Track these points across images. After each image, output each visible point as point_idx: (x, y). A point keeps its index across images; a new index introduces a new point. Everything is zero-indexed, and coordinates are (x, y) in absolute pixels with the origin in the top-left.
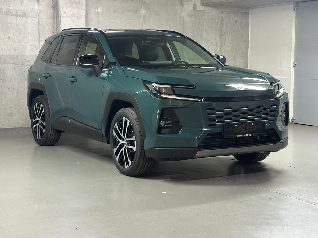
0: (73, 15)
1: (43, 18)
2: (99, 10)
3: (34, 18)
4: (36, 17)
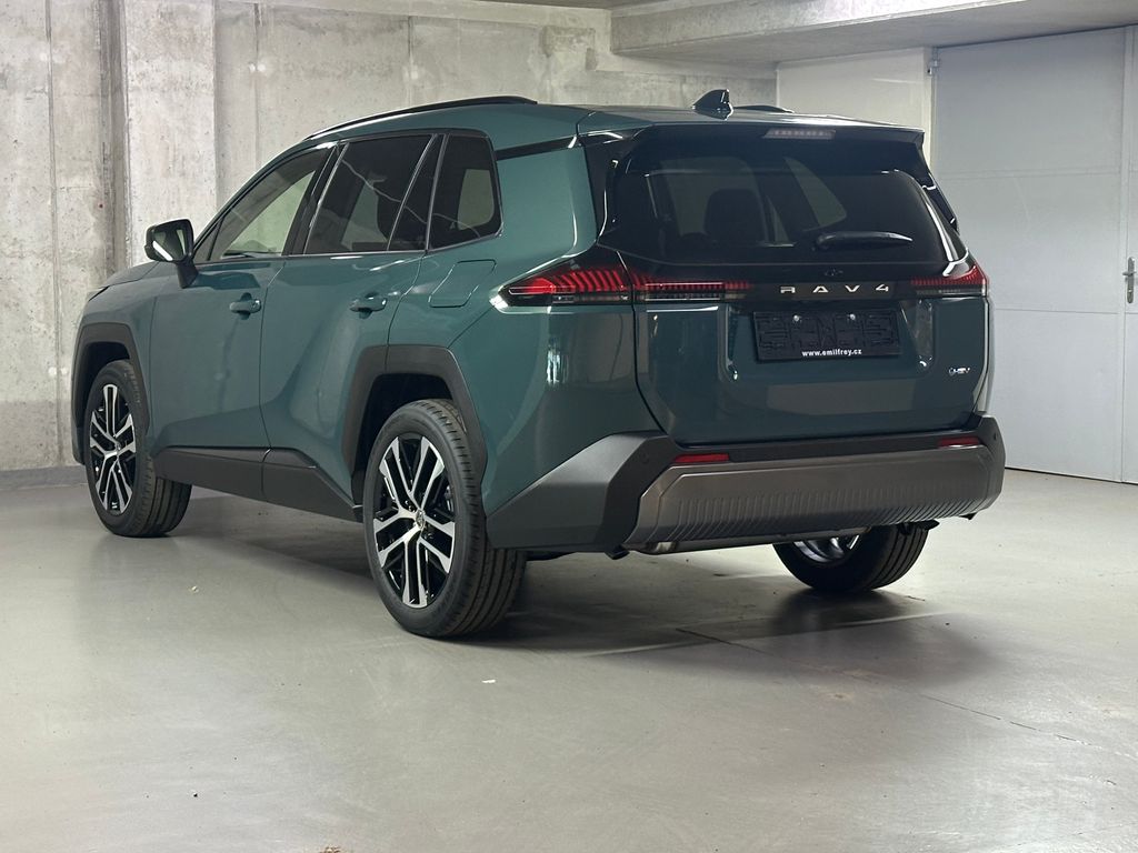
0: (172, 84)
1: (65, 94)
2: (262, 68)
3: (35, 91)
4: (43, 90)
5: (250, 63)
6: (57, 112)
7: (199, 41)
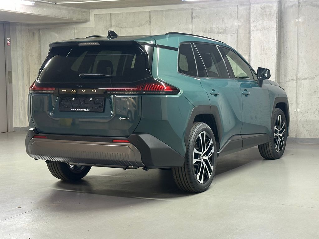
0: (264, 28)
1: (241, 33)
2: (300, 20)
3: (233, 33)
4: (235, 33)
5: (296, 19)
6: (239, 38)
7: (272, 15)
